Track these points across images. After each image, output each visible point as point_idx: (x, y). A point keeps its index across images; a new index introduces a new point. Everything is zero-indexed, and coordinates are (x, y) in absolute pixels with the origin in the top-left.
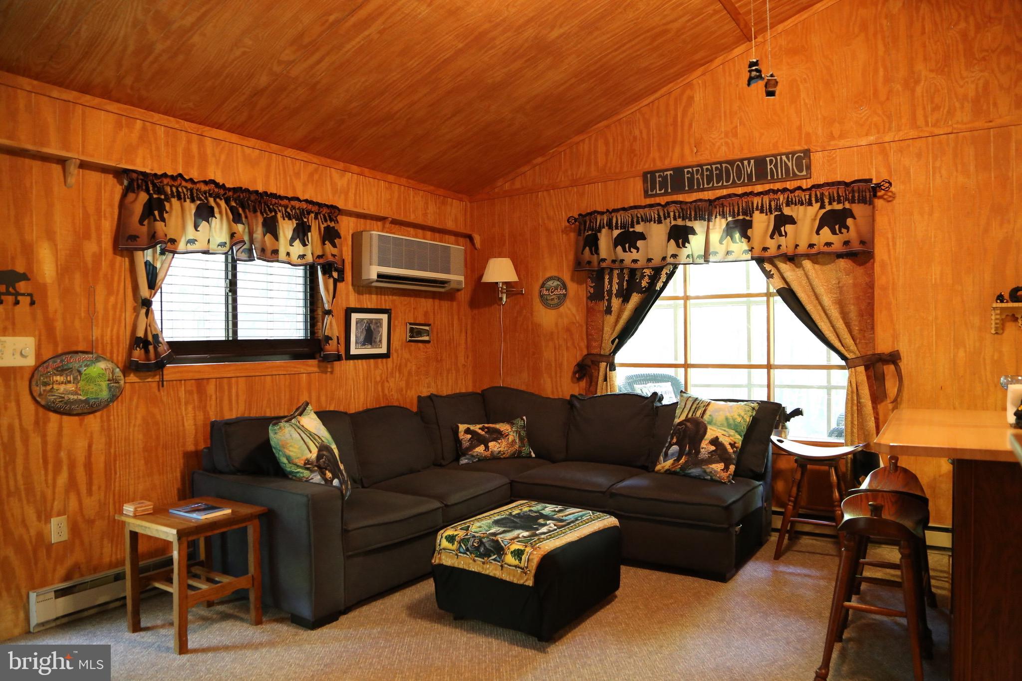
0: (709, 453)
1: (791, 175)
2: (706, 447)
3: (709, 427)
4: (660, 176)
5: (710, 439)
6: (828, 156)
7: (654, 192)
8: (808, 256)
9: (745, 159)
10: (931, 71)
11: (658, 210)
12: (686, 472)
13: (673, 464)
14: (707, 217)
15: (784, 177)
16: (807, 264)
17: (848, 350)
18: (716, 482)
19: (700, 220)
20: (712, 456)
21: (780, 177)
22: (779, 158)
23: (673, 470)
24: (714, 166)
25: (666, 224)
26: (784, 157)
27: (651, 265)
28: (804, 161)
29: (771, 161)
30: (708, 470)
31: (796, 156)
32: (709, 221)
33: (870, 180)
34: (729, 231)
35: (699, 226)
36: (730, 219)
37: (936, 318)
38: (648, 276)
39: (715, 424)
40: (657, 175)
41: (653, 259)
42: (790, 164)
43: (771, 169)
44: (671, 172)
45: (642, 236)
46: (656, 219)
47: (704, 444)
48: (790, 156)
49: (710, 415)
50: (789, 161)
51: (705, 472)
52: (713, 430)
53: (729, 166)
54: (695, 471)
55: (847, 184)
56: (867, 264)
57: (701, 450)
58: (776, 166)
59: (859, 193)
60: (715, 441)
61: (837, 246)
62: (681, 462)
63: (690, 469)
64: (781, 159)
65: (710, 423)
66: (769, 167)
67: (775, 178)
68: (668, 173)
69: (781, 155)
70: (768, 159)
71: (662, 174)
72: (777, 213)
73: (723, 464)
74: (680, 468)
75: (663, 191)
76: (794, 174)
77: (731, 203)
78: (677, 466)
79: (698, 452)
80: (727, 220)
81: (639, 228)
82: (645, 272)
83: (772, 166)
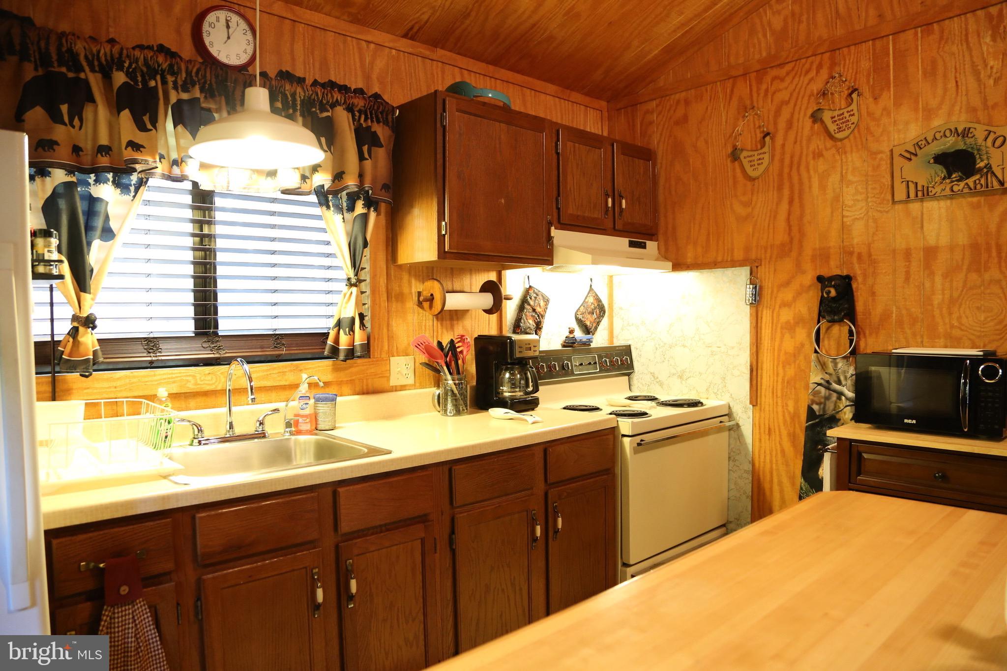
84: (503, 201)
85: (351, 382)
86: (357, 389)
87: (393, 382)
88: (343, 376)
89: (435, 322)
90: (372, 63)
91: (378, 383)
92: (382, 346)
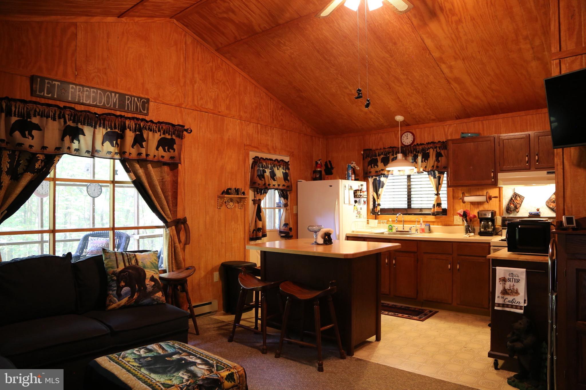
0: (152, 287)
1: (139, 111)
2: (149, 284)
3: (146, 270)
4: (48, 83)
5: (149, 277)
6: (157, 106)
7: (42, 94)
8: (151, 162)
9: (113, 92)
10: (200, 80)
11: (55, 110)
12: (140, 303)
13: (128, 301)
14: (93, 125)
15: (135, 111)
16: (150, 166)
17: (169, 218)
18: (160, 304)
19: (87, 125)
20: (154, 288)
21: (132, 110)
22: (133, 98)
23: (128, 304)
24: (92, 90)
25: (60, 122)
26: (136, 99)
27: (46, 152)
28: (146, 105)
29: (128, 99)
30: (155, 298)
31: (142, 100)
32: (95, 128)
33: (183, 126)
34: (107, 137)
35: (88, 130)
36: (109, 130)
37: (199, 201)
38: (41, 160)
39: (148, 268)
40: (47, 81)
41: (47, 147)
42: (139, 104)
43: (128, 103)
44: (59, 83)
45: (38, 128)
46: (53, 117)
47: (147, 282)
48: (139, 99)
49: (142, 263)
50: (138, 102)
51: (154, 300)
52: (149, 272)
53: (101, 92)
54: (146, 301)
55: (173, 125)
56: (175, 170)
57: (147, 286)
58: (131, 102)
59: (178, 131)
60: (152, 279)
61: (166, 159)
62: (135, 297)
63: (142, 300)
64: (134, 99)
65: (145, 267)
66: (127, 102)
67: (130, 110)
68: (57, 83)
69: (135, 97)
70: (127, 97)
71: (51, 82)
72: (138, 133)
73: (161, 292)
74: (134, 302)
75: (50, 95)
76: (141, 111)
77: (111, 119)
78: (132, 301)
79: (145, 288)
80: (107, 130)
81: (35, 120)
82: (39, 157)
83: (128, 102)
84: (472, 167)
85: (441, 222)
86: (443, 224)
87: (455, 223)
88: (438, 220)
89: (471, 206)
90: (448, 131)
91: (450, 223)
92: (451, 212)
